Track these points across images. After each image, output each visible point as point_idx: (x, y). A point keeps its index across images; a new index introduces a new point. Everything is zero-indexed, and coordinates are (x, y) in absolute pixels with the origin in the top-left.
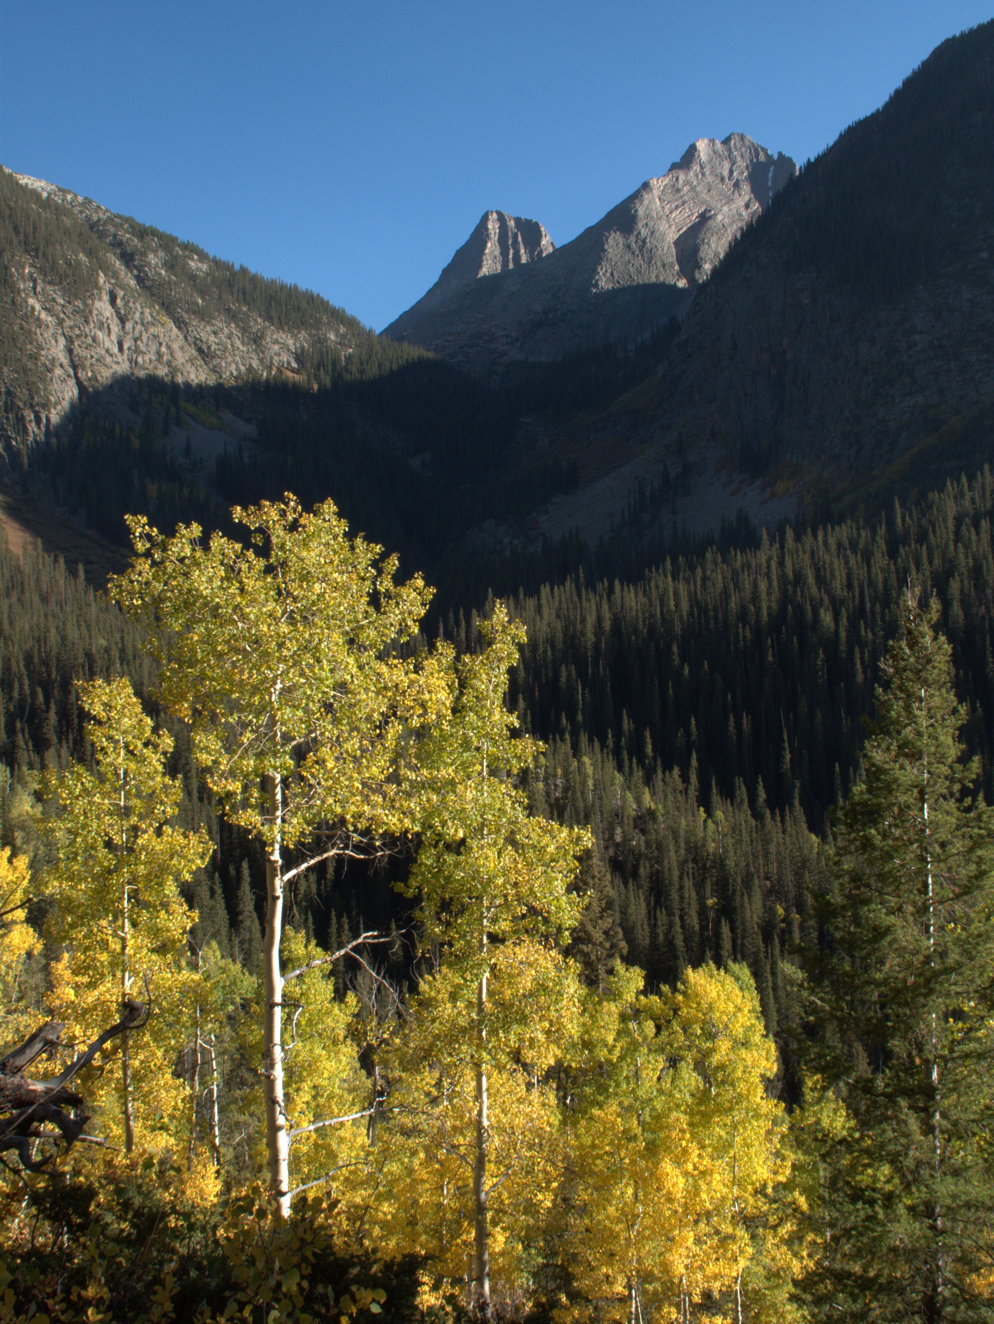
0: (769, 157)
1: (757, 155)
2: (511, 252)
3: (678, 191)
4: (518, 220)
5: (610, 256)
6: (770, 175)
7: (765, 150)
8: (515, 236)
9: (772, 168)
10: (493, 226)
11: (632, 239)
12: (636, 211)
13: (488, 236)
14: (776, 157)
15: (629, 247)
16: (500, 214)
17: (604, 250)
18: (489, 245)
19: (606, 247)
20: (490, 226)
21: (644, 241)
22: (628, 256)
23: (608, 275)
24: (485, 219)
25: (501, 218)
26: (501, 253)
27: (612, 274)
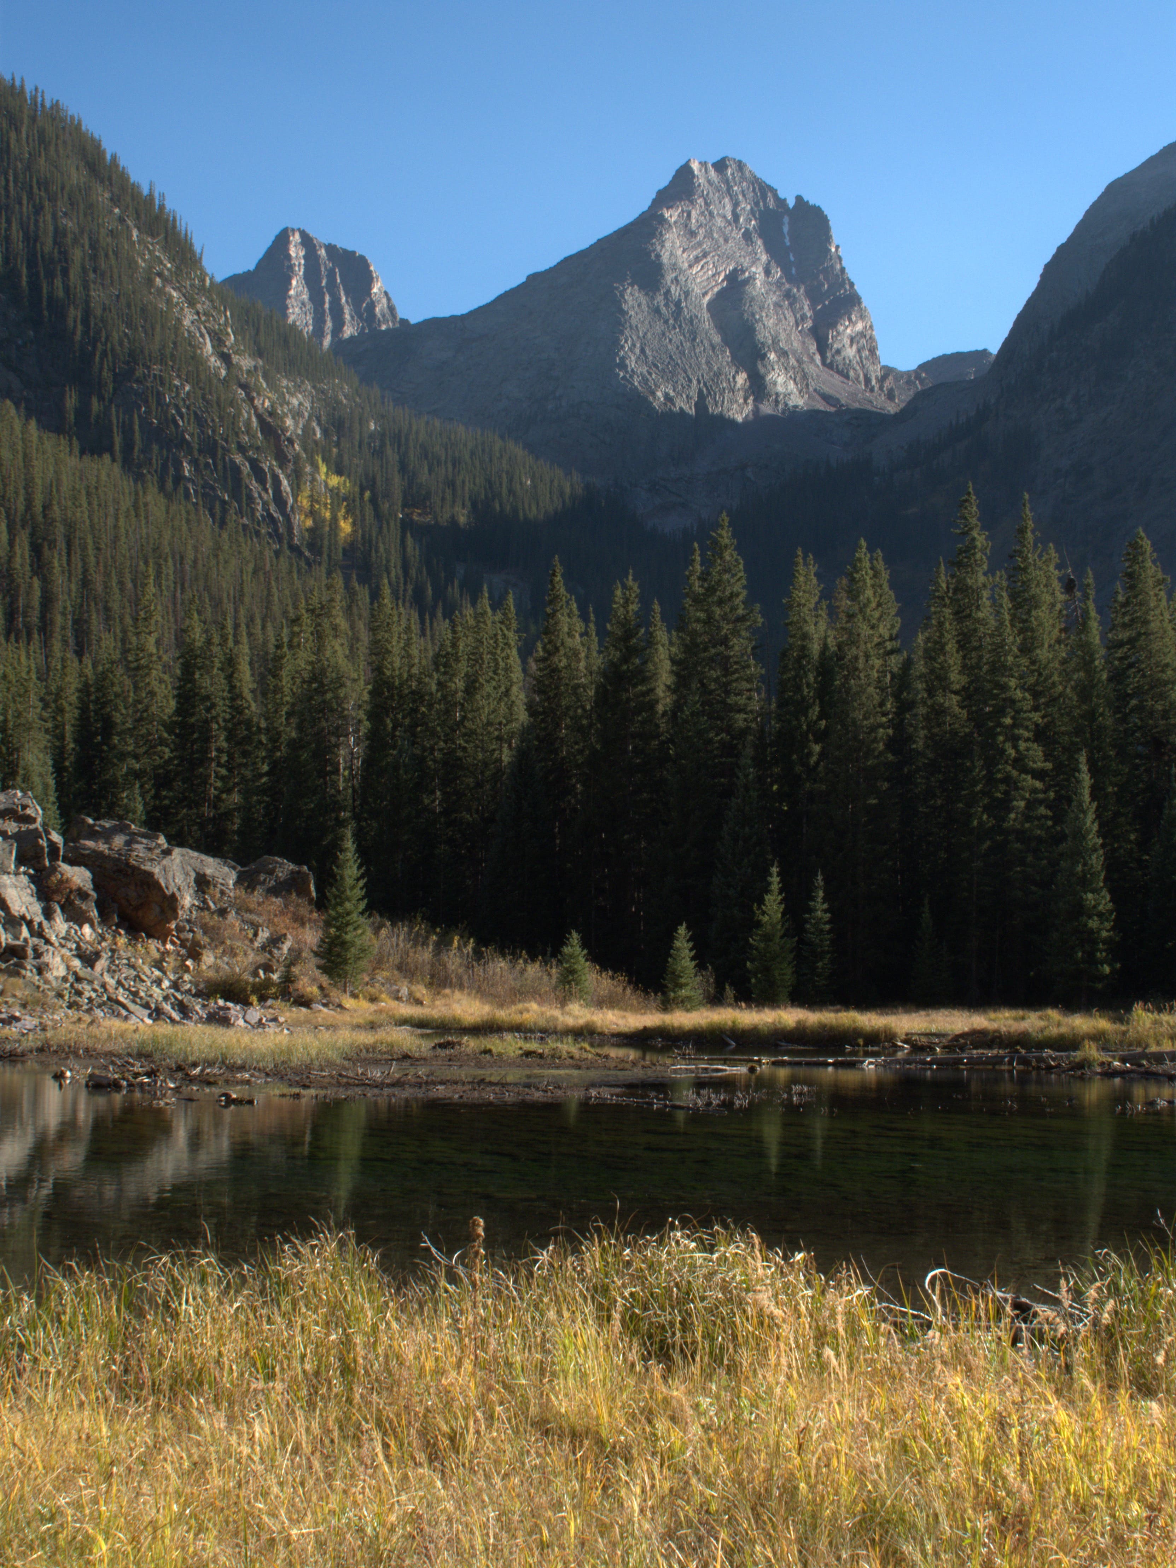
0: (781, 202)
1: (764, 197)
2: (327, 298)
3: (693, 234)
4: (331, 249)
5: (634, 322)
6: (786, 229)
7: (774, 192)
8: (331, 275)
9: (786, 219)
10: (296, 252)
11: (660, 299)
12: (658, 256)
13: (291, 267)
14: (791, 203)
15: (657, 311)
16: (304, 235)
17: (624, 313)
18: (294, 282)
19: (625, 307)
20: (293, 252)
21: (678, 304)
22: (659, 327)
23: (637, 351)
24: (282, 239)
25: (307, 241)
26: (311, 299)
27: (643, 351)
